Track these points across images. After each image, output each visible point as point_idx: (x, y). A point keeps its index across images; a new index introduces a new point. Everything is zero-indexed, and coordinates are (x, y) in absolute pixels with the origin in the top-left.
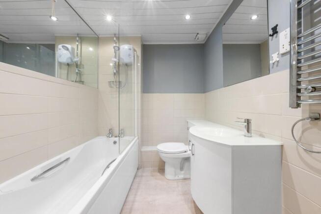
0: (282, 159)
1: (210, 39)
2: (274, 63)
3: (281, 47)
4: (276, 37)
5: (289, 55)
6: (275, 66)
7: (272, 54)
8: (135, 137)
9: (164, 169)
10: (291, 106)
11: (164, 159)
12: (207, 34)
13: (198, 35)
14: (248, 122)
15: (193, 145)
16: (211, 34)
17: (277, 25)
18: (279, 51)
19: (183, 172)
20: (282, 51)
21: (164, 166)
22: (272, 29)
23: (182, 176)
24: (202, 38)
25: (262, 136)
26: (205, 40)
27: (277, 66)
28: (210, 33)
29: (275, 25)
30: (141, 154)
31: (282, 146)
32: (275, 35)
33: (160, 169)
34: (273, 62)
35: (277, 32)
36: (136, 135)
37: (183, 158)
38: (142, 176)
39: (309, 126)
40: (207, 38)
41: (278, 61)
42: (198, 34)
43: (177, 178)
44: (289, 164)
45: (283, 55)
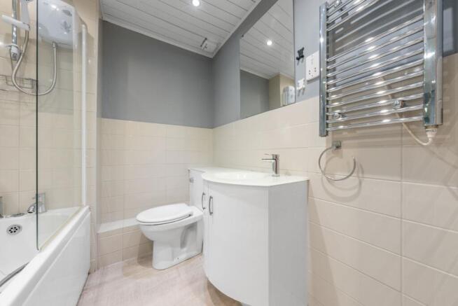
0: (308, 196)
1: (220, 52)
2: (300, 91)
3: (307, 73)
4: (302, 61)
5: (318, 81)
6: (301, 94)
7: (299, 80)
8: (81, 206)
9: (152, 255)
10: (321, 135)
11: (151, 237)
12: (217, 44)
13: (206, 42)
14: (276, 158)
15: (211, 198)
16: (222, 47)
17: (303, 49)
18: (305, 77)
19: (185, 249)
20: (309, 77)
21: (152, 249)
22: (299, 52)
23: (183, 257)
24: (211, 47)
25: (287, 174)
26: (215, 54)
27: (303, 93)
28: (222, 45)
29: (301, 48)
30: (96, 240)
31: (308, 181)
32: (301, 60)
33: (142, 258)
34: (300, 88)
35: (303, 56)
36: (84, 202)
37: (186, 226)
38: (101, 285)
39: (333, 155)
40: (217, 51)
41: (304, 89)
42: (206, 39)
43: (176, 261)
44: (315, 199)
45: (309, 81)
